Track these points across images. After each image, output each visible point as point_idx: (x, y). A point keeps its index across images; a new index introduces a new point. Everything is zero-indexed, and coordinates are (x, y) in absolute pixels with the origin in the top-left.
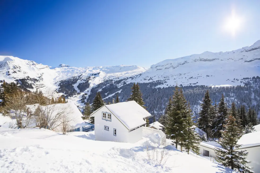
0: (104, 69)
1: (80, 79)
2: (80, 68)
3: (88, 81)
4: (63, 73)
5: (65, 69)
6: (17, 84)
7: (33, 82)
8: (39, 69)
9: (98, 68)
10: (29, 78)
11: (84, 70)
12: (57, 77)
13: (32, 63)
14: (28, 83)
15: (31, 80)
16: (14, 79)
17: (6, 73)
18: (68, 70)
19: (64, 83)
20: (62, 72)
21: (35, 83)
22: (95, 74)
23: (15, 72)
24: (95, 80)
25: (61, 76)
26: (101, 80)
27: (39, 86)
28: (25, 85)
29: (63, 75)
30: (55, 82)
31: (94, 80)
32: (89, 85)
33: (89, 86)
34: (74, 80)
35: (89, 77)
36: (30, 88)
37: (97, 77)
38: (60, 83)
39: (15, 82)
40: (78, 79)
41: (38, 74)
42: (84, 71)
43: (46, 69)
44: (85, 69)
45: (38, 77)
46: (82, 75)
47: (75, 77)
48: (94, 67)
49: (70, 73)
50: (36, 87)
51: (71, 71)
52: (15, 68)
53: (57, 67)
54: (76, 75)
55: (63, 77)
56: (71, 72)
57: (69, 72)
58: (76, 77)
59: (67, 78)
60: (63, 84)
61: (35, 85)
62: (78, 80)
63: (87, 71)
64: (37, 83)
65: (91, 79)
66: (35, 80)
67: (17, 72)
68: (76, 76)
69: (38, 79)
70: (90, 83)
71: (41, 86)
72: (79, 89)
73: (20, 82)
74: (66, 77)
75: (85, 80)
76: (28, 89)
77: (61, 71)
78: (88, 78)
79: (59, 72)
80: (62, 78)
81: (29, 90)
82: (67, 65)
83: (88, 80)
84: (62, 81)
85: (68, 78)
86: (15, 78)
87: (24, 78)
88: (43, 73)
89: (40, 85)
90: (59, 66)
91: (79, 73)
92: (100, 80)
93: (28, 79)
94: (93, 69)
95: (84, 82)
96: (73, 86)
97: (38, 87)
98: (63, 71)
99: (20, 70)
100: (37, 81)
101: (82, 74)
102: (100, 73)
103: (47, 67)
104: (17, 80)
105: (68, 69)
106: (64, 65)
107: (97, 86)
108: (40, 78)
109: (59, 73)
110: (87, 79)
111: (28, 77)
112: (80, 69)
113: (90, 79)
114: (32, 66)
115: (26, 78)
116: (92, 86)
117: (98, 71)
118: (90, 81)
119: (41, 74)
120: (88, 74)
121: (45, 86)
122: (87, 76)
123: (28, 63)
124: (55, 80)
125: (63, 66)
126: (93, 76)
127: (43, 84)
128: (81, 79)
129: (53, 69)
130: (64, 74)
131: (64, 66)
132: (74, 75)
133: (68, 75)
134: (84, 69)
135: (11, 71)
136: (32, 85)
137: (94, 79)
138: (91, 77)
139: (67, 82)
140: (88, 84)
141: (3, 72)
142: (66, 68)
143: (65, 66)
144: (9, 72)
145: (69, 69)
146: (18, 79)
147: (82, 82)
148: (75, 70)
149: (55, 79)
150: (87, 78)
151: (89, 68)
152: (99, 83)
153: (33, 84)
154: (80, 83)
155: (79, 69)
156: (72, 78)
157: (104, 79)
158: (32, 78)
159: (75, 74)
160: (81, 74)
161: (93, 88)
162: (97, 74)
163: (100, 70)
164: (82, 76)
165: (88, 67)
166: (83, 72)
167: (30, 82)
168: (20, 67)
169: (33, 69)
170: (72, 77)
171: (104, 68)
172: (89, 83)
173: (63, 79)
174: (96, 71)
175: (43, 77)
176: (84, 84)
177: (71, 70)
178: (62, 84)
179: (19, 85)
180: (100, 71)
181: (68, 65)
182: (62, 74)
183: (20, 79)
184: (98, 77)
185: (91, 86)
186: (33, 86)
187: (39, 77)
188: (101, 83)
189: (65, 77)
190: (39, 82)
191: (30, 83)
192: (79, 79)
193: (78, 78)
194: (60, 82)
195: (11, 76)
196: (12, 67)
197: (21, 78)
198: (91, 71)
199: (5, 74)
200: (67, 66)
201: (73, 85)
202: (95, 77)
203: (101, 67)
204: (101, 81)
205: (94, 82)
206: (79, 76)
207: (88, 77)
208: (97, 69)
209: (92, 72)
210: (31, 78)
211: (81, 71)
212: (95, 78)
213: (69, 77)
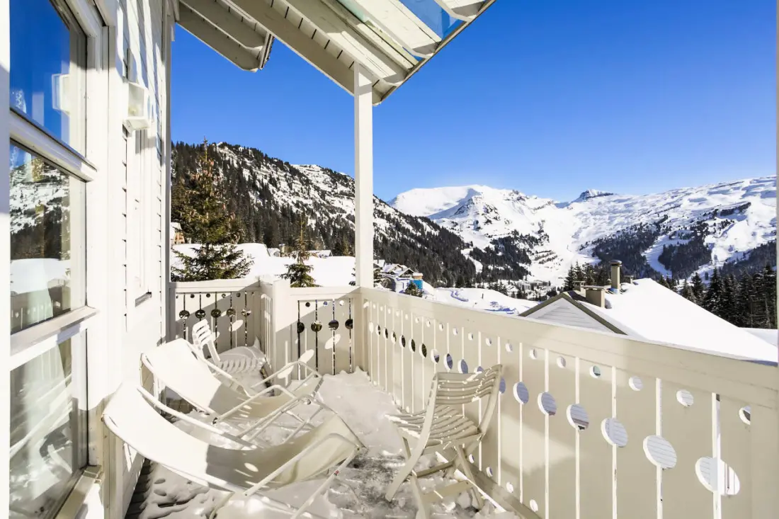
0: (762, 189)
1: (665, 233)
2: (653, 194)
3: (700, 240)
4: (598, 217)
5: (599, 203)
6: (497, 250)
7: (527, 246)
8: (533, 211)
9: (735, 189)
10: (518, 236)
11: (670, 200)
12: (580, 230)
13: (516, 196)
14: (518, 249)
15: (523, 239)
16: (489, 240)
17: (474, 224)
18: (609, 205)
19: (609, 249)
20: (592, 214)
21: (531, 247)
22: (726, 213)
23: (488, 221)
24: (728, 232)
25: (591, 228)
26: (760, 232)
27: (543, 256)
28: (513, 254)
29: (598, 223)
30: (578, 245)
31: (725, 232)
32: (710, 252)
33: (710, 257)
34: (641, 236)
35: (698, 223)
36: (523, 263)
37: (739, 220)
38: (594, 246)
39: (492, 247)
40: (657, 234)
41: (533, 224)
42: (672, 206)
43: (548, 207)
44: (673, 197)
45: (536, 233)
46: (669, 219)
47: (641, 227)
48: (714, 186)
49: (618, 215)
50: (537, 259)
51: (620, 209)
52: (488, 213)
53: (575, 201)
54: (644, 220)
55: (600, 228)
56: (623, 212)
57: (615, 213)
58: (647, 227)
59: (614, 232)
60: (607, 251)
61: (533, 254)
62: (659, 235)
63: (685, 202)
64: (537, 248)
65: (711, 230)
66: (532, 240)
67: (493, 221)
68: (643, 224)
69: (537, 237)
70: (713, 245)
71: (547, 258)
72: (667, 268)
73: (501, 246)
74: (611, 229)
75: (688, 236)
76: (521, 265)
77: (590, 210)
78: (698, 227)
79: (581, 213)
80: (597, 233)
81: (522, 267)
82: (604, 192)
83: (699, 234)
84: (599, 240)
85: (618, 232)
86: (489, 237)
87: (507, 236)
88: (543, 219)
89: (545, 254)
90: (581, 196)
91: (653, 212)
92: (754, 234)
93: (516, 239)
94: (710, 193)
95: (686, 242)
96: (644, 258)
97: (541, 260)
98: (594, 210)
99: (496, 215)
100: (537, 241)
101: (666, 213)
102: (749, 204)
103: (549, 203)
104: (494, 242)
105: (609, 202)
106: (595, 192)
107: (747, 256)
108: (543, 234)
109: (585, 217)
110: (696, 232)
111: (516, 233)
112: (654, 200)
113: (708, 233)
114: (518, 204)
115: (512, 236)
116: (720, 255)
117: (734, 199)
118: (708, 240)
119: (539, 224)
120: (688, 212)
121: (556, 256)
122: (692, 221)
123: (510, 198)
124: (575, 240)
125: (591, 195)
126: (719, 220)
127: (550, 252)
128: (670, 233)
129: (566, 208)
130: (600, 219)
131: (595, 196)
132: (637, 222)
133: (616, 222)
134: (667, 195)
135: (482, 220)
136: (527, 253)
137: (722, 230)
138: (710, 223)
139: (618, 243)
140: (704, 248)
141: (467, 223)
142: (603, 199)
143: (600, 195)
144: (477, 222)
145: (612, 204)
146: (496, 238)
147: (674, 243)
148: (637, 203)
149: (576, 236)
150: (692, 228)
151: (689, 192)
152: (754, 245)
153: (528, 251)
154: (667, 246)
155: (650, 201)
156: (633, 231)
157: (773, 226)
158: (524, 235)
159: (637, 218)
160: (662, 215)
161: (730, 264)
162: (737, 211)
163: (744, 192)
164: (666, 221)
165: (685, 189)
166: (667, 207)
167: (522, 246)
168: (496, 209)
169: (521, 211)
170: (631, 229)
171: (761, 186)
172: (705, 244)
173: (602, 233)
174: (723, 199)
175: (546, 230)
176: (685, 250)
177: (622, 204)
178: (601, 250)
179: (500, 254)
180: (744, 196)
181: (608, 192)
182: (593, 221)
183: (499, 239)
184: (745, 221)
185: (716, 258)
186: (530, 257)
187: (540, 232)
188: (765, 242)
189: (608, 230)
190: (540, 244)
191: (523, 248)
192: (661, 232)
193: (654, 229)
194: (593, 243)
195: (483, 232)
196: (481, 211)
197: (503, 237)
198: (701, 201)
199: (472, 227)
200: (607, 194)
201: (642, 255)
202: (727, 223)
203: (746, 184)
204: (765, 236)
205: (728, 242)
206: (655, 223)
207: (694, 224)
208: (724, 192)
209: (708, 204)
210: (521, 236)
211: (659, 205)
212: (727, 228)
213: (620, 229)
